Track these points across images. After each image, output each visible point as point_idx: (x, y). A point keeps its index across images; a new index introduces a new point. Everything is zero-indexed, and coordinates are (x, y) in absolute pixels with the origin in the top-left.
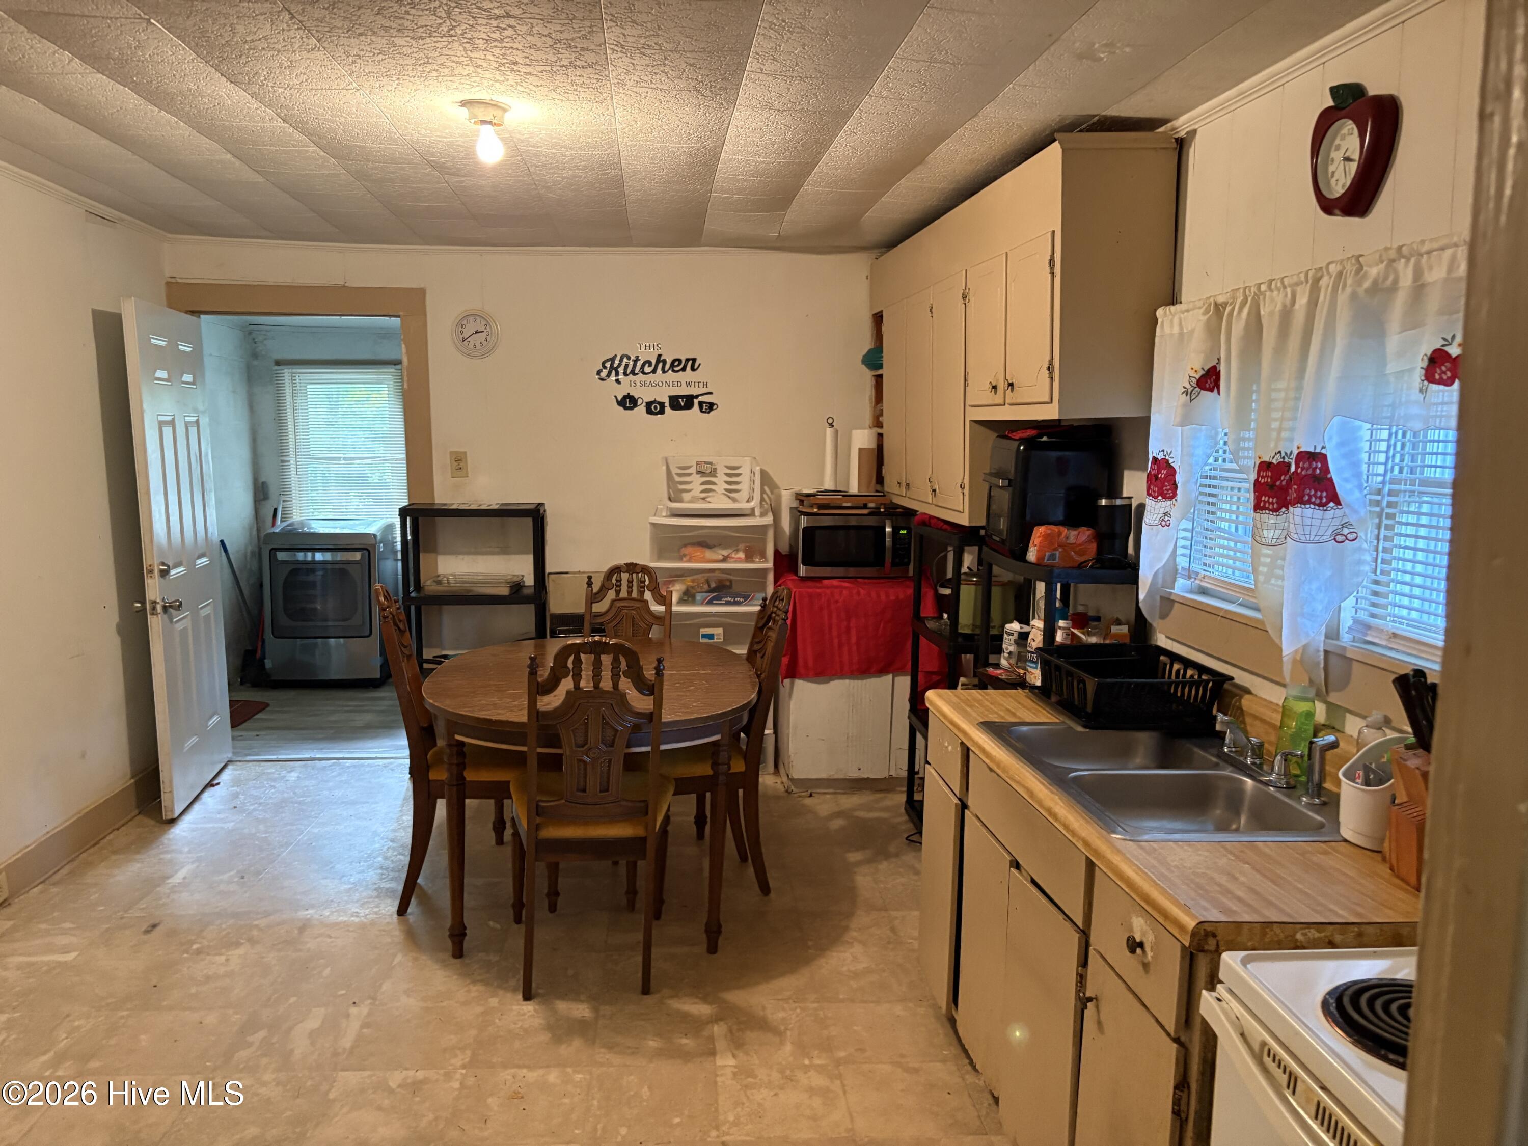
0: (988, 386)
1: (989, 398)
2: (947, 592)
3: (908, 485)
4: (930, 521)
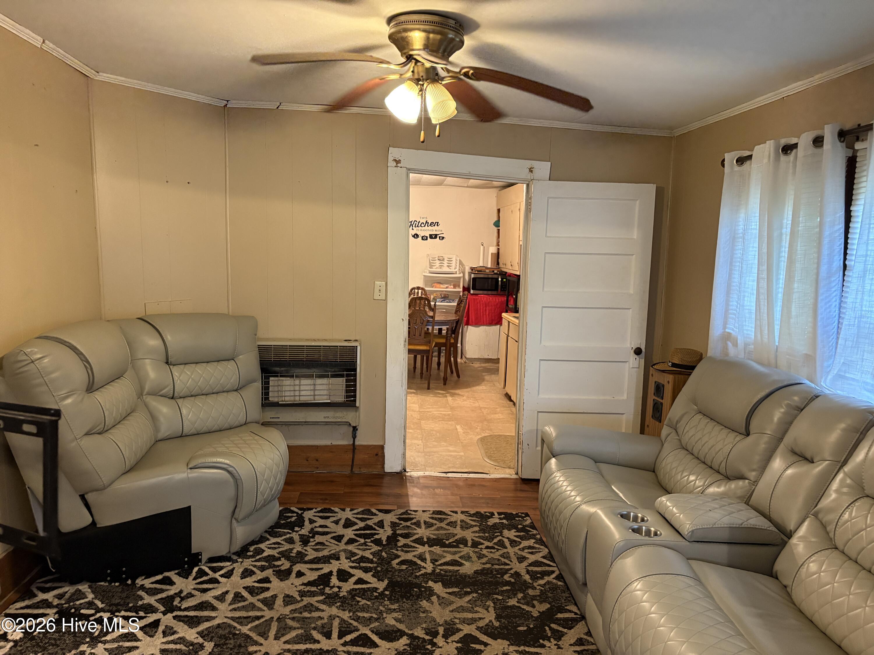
3: (506, 264)
4: (510, 275)
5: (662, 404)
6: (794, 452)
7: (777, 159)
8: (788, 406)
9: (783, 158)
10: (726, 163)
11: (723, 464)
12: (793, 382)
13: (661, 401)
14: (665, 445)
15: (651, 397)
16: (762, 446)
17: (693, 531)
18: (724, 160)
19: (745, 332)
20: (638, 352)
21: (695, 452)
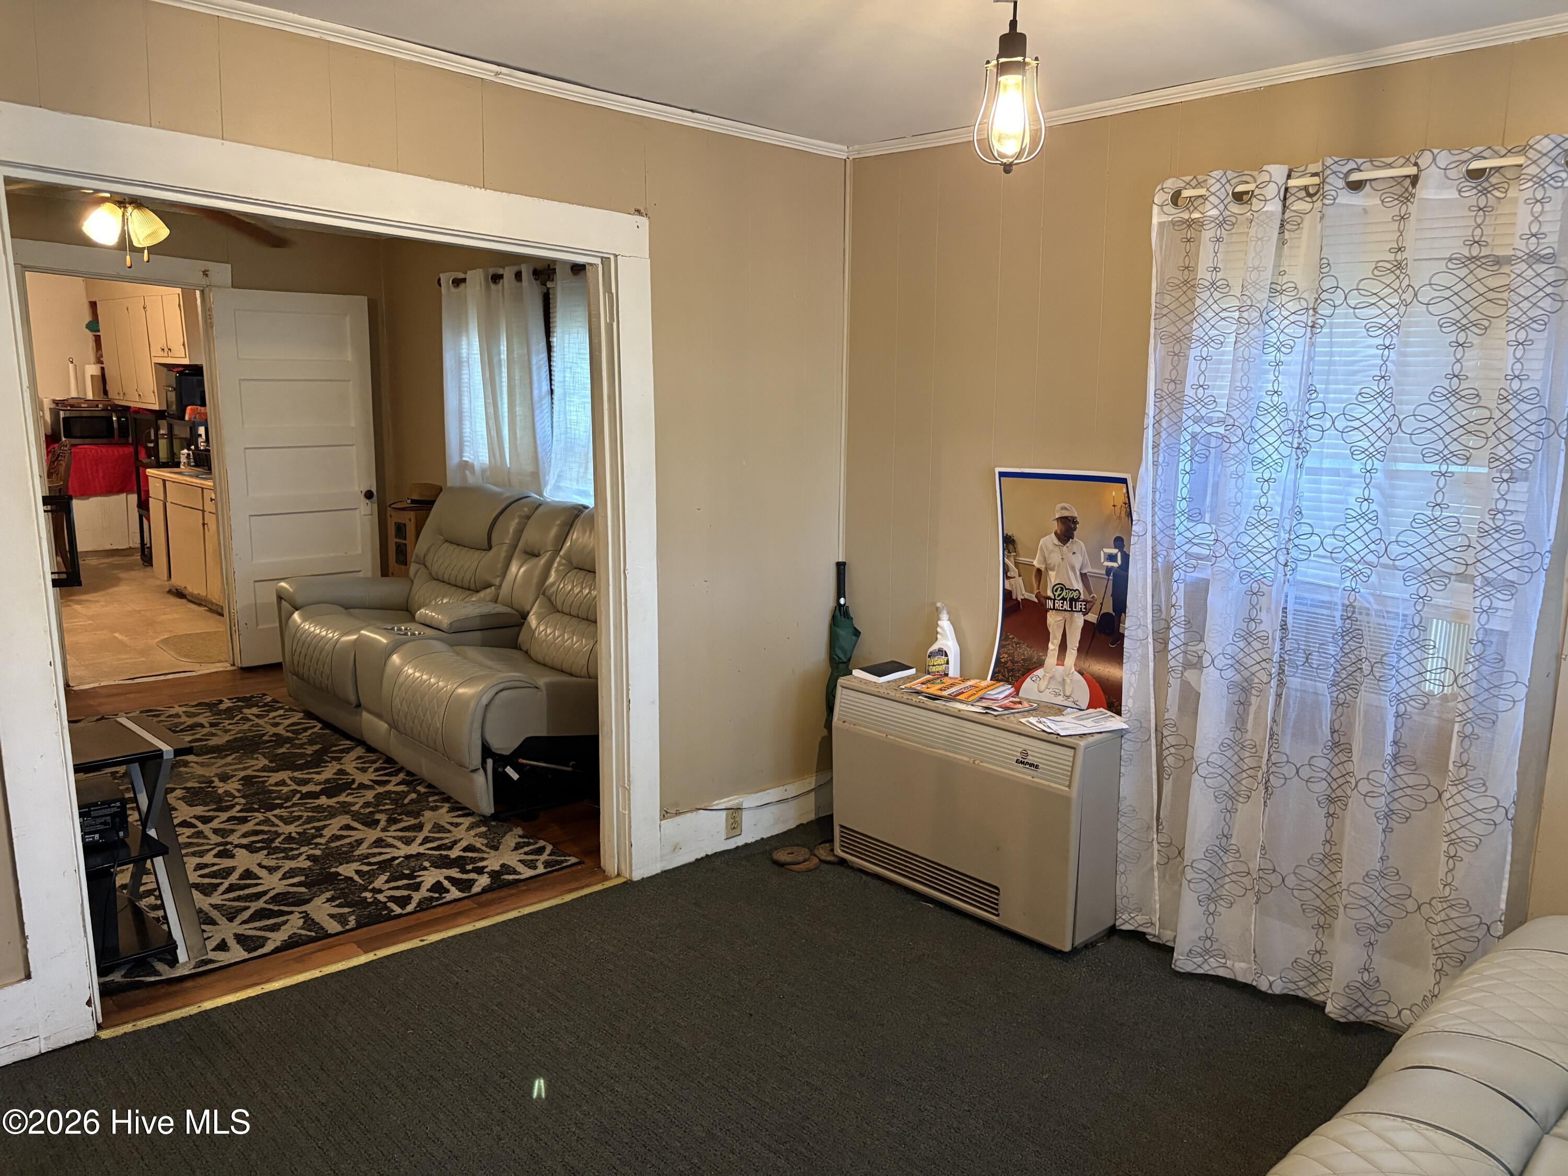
0: (160, 350)
1: (161, 353)
2: (151, 445)
3: (124, 394)
4: (139, 411)
5: (405, 545)
6: (526, 553)
7: (488, 287)
8: (520, 517)
9: (493, 286)
10: (442, 282)
11: (473, 580)
12: (521, 496)
13: (404, 542)
14: (415, 582)
15: (392, 540)
16: (503, 555)
17: (451, 624)
18: (439, 280)
19: (480, 458)
20: (369, 495)
21: (446, 578)
